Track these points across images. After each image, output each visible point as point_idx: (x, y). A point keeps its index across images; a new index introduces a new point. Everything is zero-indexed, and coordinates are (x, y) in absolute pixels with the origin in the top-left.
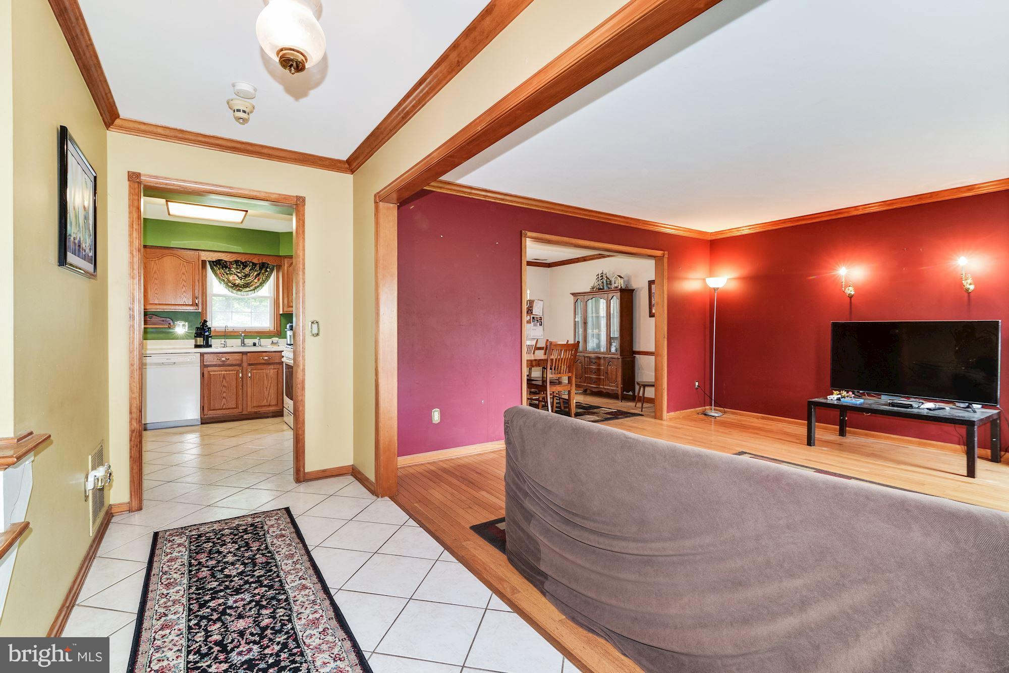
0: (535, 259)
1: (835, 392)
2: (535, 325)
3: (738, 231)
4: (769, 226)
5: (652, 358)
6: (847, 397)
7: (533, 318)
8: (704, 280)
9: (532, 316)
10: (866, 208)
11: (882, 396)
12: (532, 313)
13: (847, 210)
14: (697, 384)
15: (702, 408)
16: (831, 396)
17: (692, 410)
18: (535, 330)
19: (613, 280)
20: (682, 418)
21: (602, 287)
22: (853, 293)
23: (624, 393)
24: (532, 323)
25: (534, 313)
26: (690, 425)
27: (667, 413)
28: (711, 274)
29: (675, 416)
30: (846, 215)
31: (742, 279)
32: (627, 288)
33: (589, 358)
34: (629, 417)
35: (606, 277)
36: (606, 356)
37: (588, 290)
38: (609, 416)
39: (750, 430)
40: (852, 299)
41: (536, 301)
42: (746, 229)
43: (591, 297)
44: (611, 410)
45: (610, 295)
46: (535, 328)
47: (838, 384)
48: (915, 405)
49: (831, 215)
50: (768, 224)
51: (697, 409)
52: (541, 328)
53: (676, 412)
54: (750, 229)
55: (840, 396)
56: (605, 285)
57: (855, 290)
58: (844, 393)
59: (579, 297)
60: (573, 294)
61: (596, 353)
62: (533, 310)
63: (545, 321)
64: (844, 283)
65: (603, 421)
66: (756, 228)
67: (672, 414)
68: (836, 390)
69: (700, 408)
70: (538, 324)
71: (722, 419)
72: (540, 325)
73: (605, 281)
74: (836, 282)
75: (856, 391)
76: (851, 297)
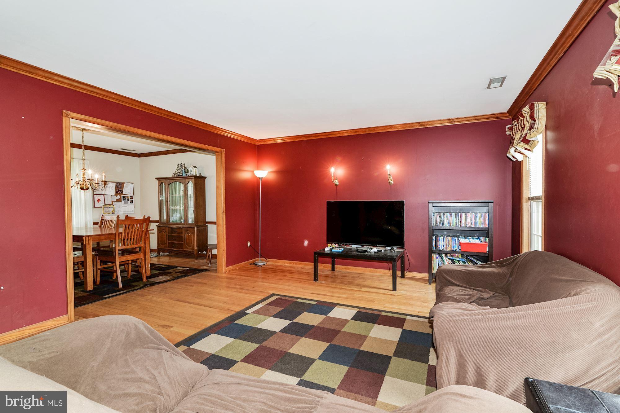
0: (123, 149)
1: (329, 245)
2: (125, 203)
3: (274, 140)
4: (292, 138)
5: (215, 226)
6: (335, 247)
7: (124, 197)
8: (253, 172)
9: (122, 196)
10: (344, 133)
11: (353, 245)
12: (122, 193)
13: (334, 133)
14: (249, 244)
15: (253, 260)
16: (326, 248)
17: (246, 262)
18: (126, 206)
19: (190, 169)
20: (238, 269)
21: (181, 174)
22: (338, 183)
23: (200, 253)
24: (123, 202)
25: (124, 193)
26: (242, 274)
27: (226, 267)
28: (258, 168)
29: (232, 269)
30: (334, 136)
31: (276, 172)
32: (201, 176)
33: (172, 228)
34: (197, 273)
35: (185, 167)
36: (184, 226)
37: (171, 176)
38: (180, 275)
39: (282, 274)
40: (337, 187)
41: (126, 183)
42: (279, 140)
43: (172, 181)
44: (184, 269)
45: (187, 181)
47: (330, 240)
48: (368, 250)
49: (326, 135)
50: (293, 137)
51: (249, 261)
52: (132, 205)
53: (234, 266)
54: (281, 139)
55: (331, 247)
56: (183, 172)
57: (339, 182)
58: (334, 245)
59: (162, 181)
60: (157, 179)
61: (177, 224)
62: (124, 191)
63: (136, 199)
64: (333, 177)
65: (172, 280)
66: (285, 139)
67: (230, 267)
68: (329, 244)
69: (251, 260)
70: (129, 202)
71: (265, 266)
72: (131, 203)
73: (183, 170)
74: (328, 176)
75: (340, 243)
76: (337, 186)
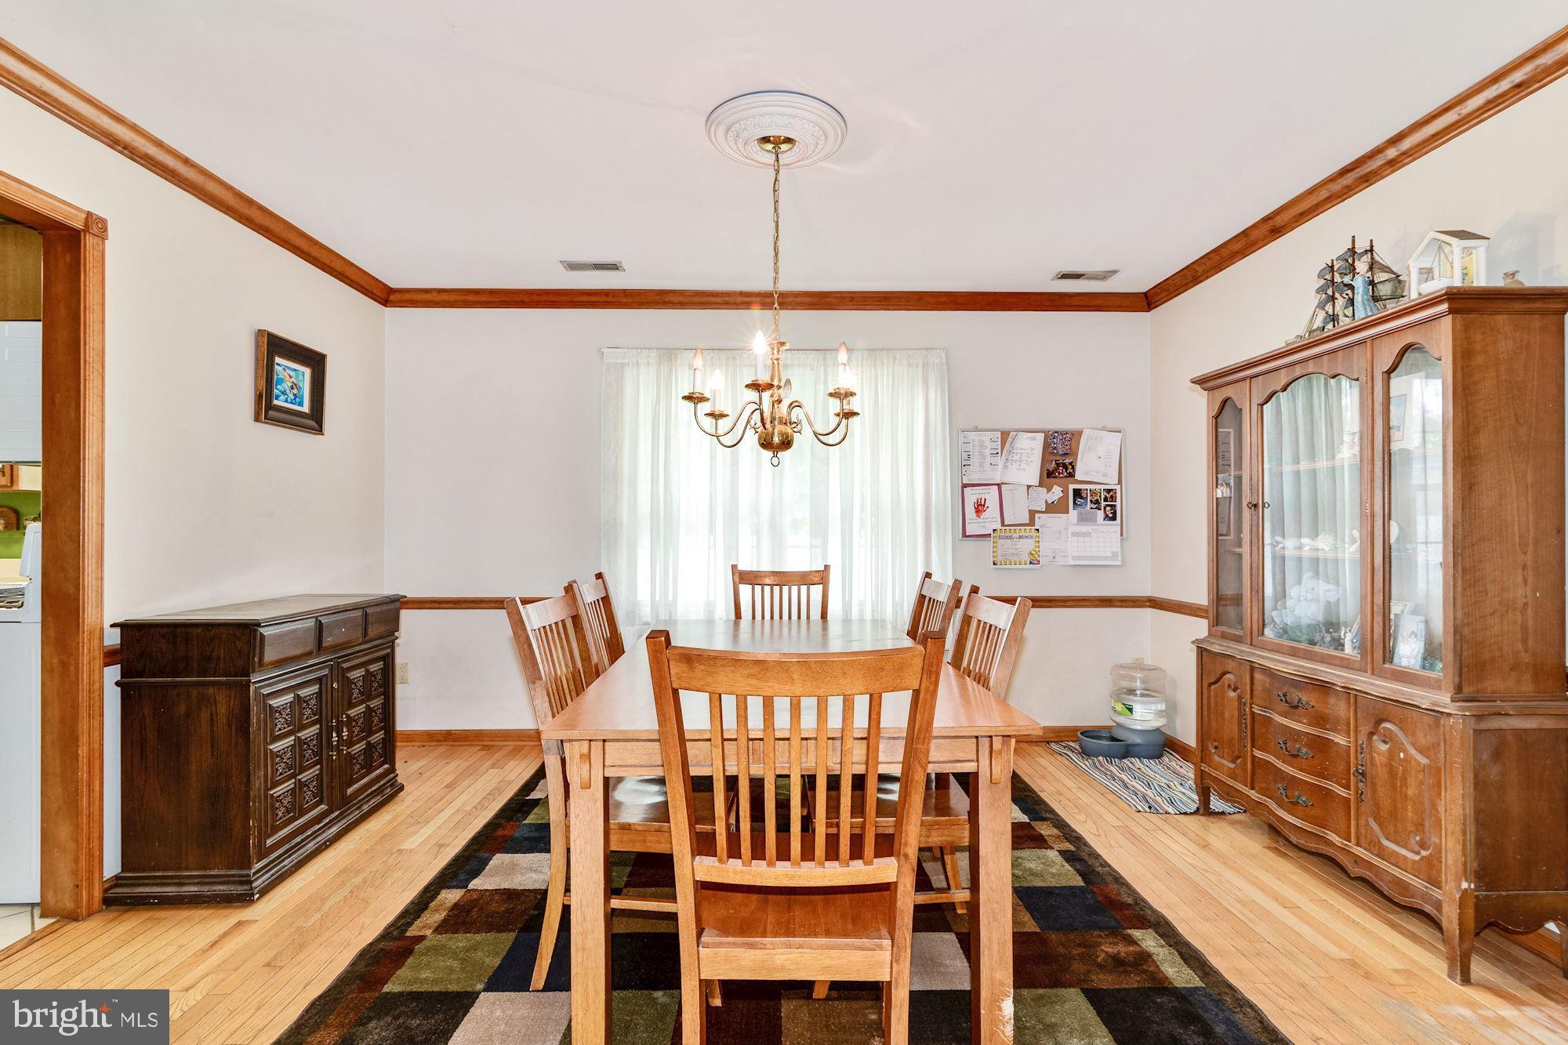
2: (1082, 519)
7: (1077, 494)
9: (1072, 487)
12: (1072, 475)
18: (1084, 535)
19: (1413, 267)
24: (1073, 514)
25: (1079, 476)
33: (1272, 673)
35: (1372, 262)
36: (1360, 682)
37: (1292, 344)
41: (1086, 433)
43: (1284, 376)
45: (1389, 348)
46: (1084, 528)
59: (1228, 392)
60: (1201, 382)
62: (1078, 466)
63: (1128, 502)
73: (1361, 286)
